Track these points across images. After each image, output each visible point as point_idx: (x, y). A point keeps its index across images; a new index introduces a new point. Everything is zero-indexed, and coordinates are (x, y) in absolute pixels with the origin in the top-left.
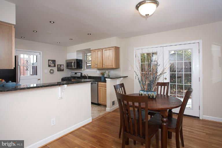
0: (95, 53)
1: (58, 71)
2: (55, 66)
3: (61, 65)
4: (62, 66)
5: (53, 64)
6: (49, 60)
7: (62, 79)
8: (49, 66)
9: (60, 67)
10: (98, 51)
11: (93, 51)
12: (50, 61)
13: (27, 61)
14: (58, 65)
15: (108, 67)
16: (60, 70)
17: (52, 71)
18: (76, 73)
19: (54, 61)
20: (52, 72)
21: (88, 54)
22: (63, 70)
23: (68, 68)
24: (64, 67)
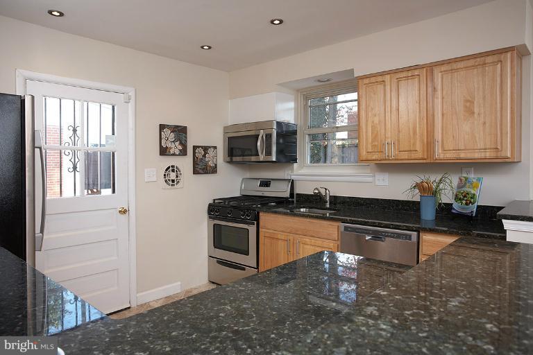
0: (380, 87)
1: (195, 172)
2: (183, 152)
3: (206, 149)
4: (211, 151)
5: (177, 143)
6: (162, 127)
7: (210, 205)
8: (164, 151)
9: (204, 156)
10: (399, 80)
11: (366, 81)
12: (167, 132)
13: (75, 131)
14: (195, 148)
15: (462, 155)
16: (202, 167)
17: (173, 176)
18: (266, 183)
19: (180, 132)
20: (171, 177)
21: (340, 98)
22: (214, 170)
23: (231, 162)
24: (220, 157)
